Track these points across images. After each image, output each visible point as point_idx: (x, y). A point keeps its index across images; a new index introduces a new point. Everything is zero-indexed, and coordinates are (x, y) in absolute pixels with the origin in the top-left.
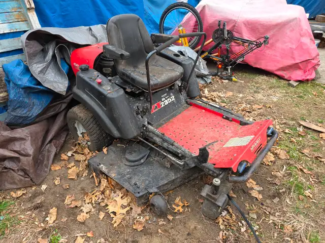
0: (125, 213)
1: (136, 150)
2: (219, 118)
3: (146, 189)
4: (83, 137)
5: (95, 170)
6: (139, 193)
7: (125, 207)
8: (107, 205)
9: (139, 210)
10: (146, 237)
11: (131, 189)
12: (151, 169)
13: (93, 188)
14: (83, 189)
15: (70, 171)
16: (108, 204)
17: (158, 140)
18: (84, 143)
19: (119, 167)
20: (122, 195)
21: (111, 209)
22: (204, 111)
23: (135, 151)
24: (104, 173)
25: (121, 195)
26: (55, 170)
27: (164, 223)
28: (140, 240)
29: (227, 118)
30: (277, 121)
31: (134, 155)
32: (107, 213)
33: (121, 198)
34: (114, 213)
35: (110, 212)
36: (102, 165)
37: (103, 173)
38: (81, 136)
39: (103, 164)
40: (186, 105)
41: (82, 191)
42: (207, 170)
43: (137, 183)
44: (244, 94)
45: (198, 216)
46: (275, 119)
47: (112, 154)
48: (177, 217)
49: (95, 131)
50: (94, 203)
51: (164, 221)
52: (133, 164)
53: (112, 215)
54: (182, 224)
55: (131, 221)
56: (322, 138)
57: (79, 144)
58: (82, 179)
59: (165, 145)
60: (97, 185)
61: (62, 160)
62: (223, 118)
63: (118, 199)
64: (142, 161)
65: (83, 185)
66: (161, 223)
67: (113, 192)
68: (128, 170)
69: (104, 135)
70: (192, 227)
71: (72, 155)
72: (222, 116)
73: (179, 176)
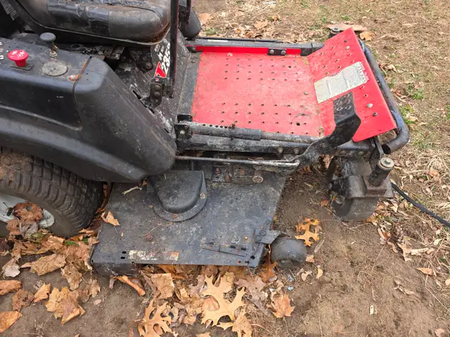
0: (242, 304)
1: (176, 182)
2: (265, 57)
3: (258, 243)
4: (20, 218)
5: (121, 270)
6: (253, 257)
7: (234, 294)
8: (199, 316)
9: (259, 283)
10: (307, 317)
11: (234, 260)
12: (231, 202)
13: (138, 303)
14: (120, 322)
15: (51, 306)
16: (199, 311)
17: (218, 143)
18: (34, 230)
19: (170, 234)
20: (212, 278)
21: (211, 316)
22: (231, 54)
23: (177, 187)
24: (145, 265)
25: (209, 281)
26: (10, 328)
27: (308, 273)
28: (304, 328)
29: (278, 53)
30: (302, 36)
31: (181, 194)
32: (212, 327)
33: (213, 283)
34: (226, 319)
35: (215, 324)
36: (132, 253)
37: (143, 266)
38: (11, 218)
39: (133, 248)
40: (191, 55)
41: (124, 326)
42: (343, 152)
43: (233, 241)
44: (226, 10)
45: (337, 228)
46: (298, 34)
47: (129, 217)
48: (315, 251)
49: (62, 193)
50: (170, 330)
51: (306, 270)
52: (191, 213)
53: (225, 326)
54: (331, 256)
55: (262, 308)
56: (364, 39)
57: (19, 237)
58: (97, 302)
59: (240, 144)
60: (143, 293)
61: (6, 295)
62: (270, 55)
63: (210, 289)
64: (203, 197)
65: (111, 312)
66: (304, 277)
67: (191, 286)
68: (194, 229)
69: (85, 190)
70: (345, 250)
71: (21, 270)
72: (266, 51)
73: (282, 186)
